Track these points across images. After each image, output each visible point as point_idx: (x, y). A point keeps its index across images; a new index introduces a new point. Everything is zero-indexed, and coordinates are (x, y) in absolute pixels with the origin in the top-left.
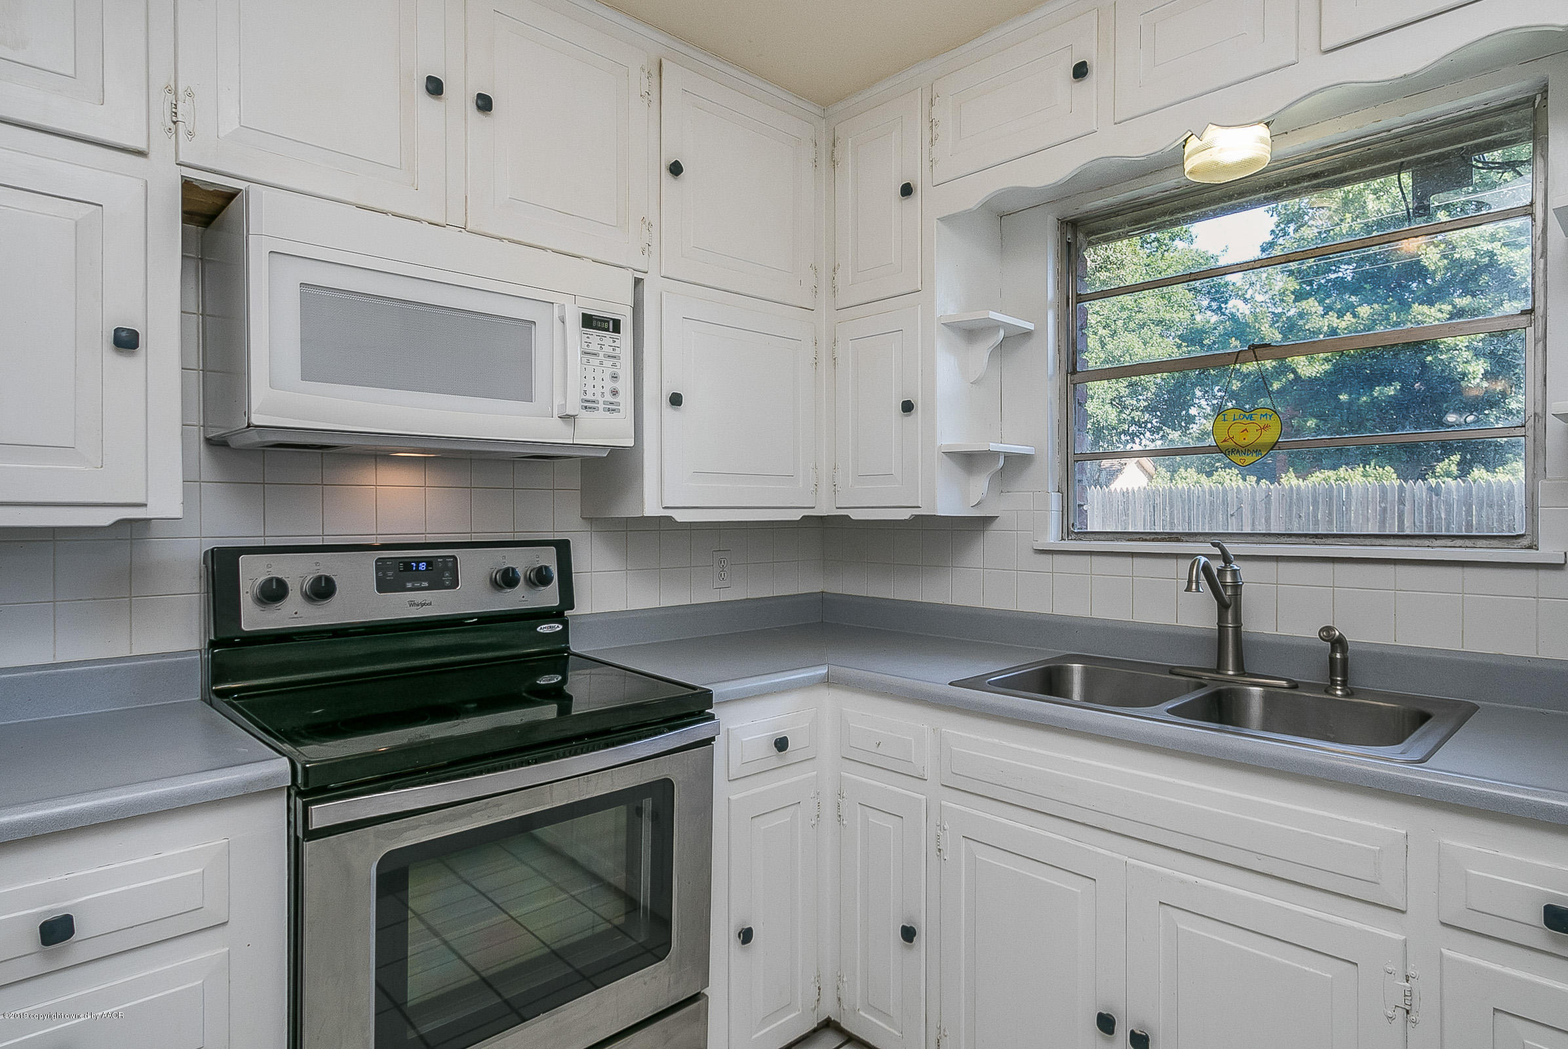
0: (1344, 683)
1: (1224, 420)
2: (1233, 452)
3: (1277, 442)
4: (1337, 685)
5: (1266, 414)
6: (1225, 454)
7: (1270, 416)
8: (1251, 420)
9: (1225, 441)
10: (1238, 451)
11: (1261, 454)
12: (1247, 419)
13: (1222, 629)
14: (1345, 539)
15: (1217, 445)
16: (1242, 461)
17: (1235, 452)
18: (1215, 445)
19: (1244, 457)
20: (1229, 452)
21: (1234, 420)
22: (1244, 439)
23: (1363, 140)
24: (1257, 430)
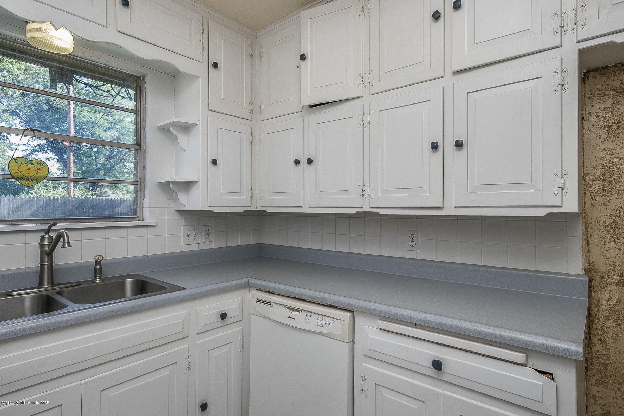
0: (100, 277)
1: (16, 162)
2: (21, 179)
3: (46, 177)
4: (97, 279)
5: (40, 163)
6: (16, 179)
7: (43, 164)
8: (32, 164)
9: (16, 173)
10: (24, 179)
11: (38, 182)
12: (30, 164)
13: (42, 265)
14: (78, 220)
15: (11, 175)
16: (27, 184)
17: (23, 179)
18: (10, 174)
19: (28, 182)
20: (19, 179)
21: (22, 163)
22: (28, 173)
23: (86, 60)
24: (35, 170)
